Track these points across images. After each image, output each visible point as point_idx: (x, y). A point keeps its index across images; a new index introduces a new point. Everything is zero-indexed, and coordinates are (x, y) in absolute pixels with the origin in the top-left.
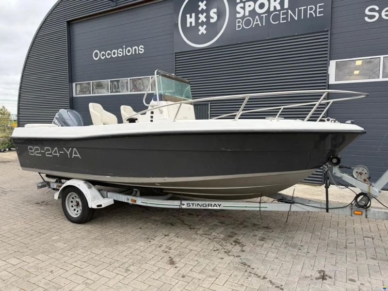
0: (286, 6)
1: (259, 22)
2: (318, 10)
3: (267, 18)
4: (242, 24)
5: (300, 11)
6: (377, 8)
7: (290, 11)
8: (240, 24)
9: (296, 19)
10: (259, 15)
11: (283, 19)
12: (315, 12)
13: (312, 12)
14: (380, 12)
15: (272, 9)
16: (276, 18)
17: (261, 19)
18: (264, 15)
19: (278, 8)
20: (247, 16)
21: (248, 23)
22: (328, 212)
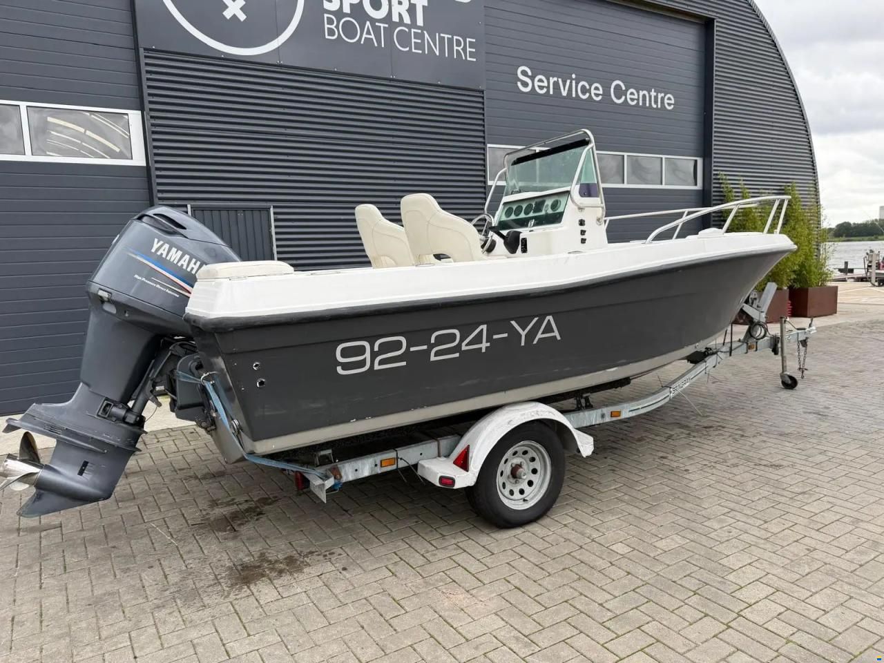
0: (420, 22)
1: (372, 36)
2: (468, 49)
3: (389, 32)
4: (337, 27)
5: (442, 39)
6: (530, 73)
7: (426, 35)
8: (333, 27)
9: (438, 54)
10: (373, 21)
11: (417, 46)
12: (464, 49)
13: (459, 49)
14: (532, 78)
15: (395, 18)
16: (404, 39)
17: (377, 30)
18: (382, 25)
19: (407, 20)
20: (347, 15)
21: (349, 30)
22: (730, 355)
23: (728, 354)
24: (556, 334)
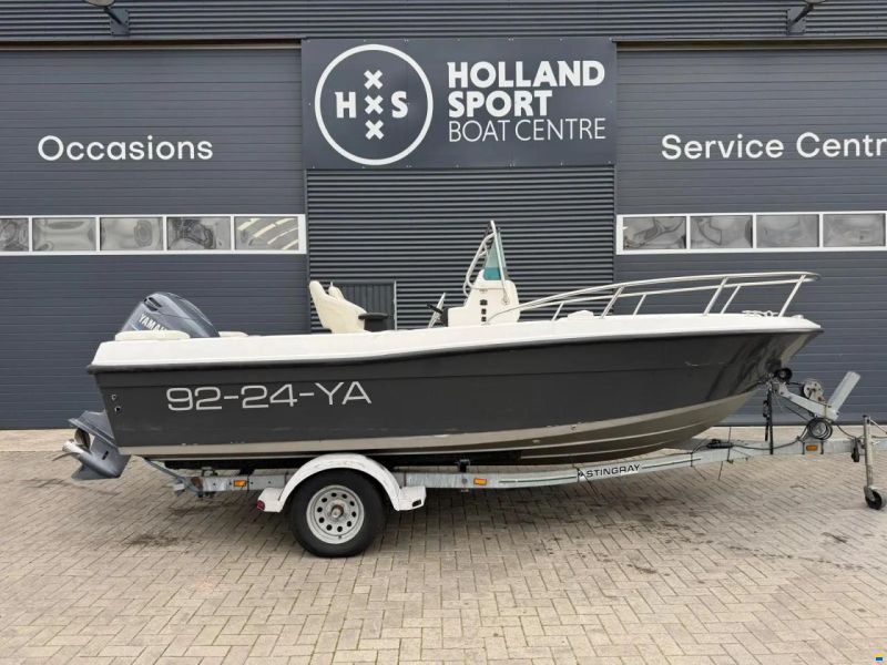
0: (543, 112)
1: (494, 133)
2: (597, 128)
3: (510, 127)
4: (461, 130)
5: (567, 125)
6: (678, 140)
7: (550, 123)
8: (457, 131)
9: (561, 137)
10: (495, 119)
11: (539, 134)
12: (592, 130)
13: (587, 129)
14: (682, 145)
15: (518, 113)
16: (526, 130)
17: (498, 127)
18: (504, 122)
19: (530, 112)
20: (471, 119)
21: (472, 131)
22: (772, 453)
23: (768, 452)
24: (365, 397)
